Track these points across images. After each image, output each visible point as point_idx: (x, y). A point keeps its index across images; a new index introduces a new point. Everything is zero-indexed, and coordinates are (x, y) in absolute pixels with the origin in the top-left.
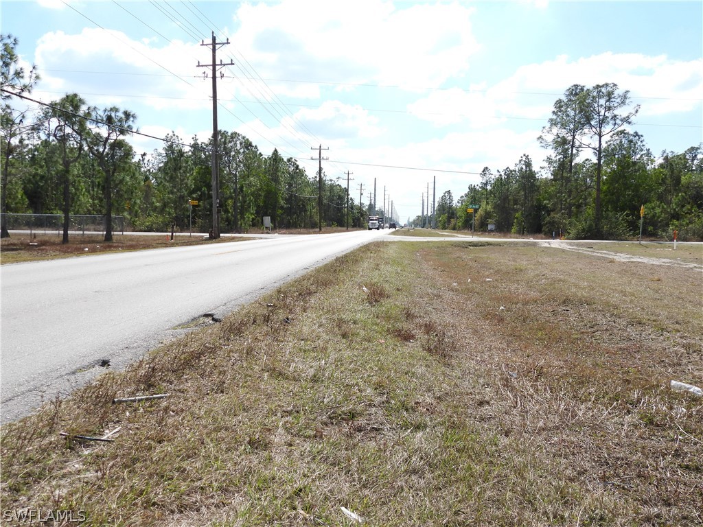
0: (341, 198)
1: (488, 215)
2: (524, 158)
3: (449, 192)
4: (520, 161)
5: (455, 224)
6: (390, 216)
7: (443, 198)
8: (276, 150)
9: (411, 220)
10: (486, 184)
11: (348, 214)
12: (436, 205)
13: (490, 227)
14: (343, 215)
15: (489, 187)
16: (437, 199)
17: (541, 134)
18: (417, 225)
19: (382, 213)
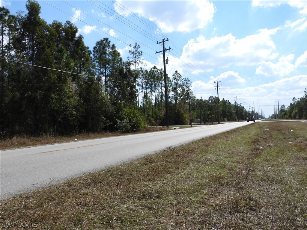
0: (242, 110)
1: (296, 113)
2: (305, 95)
3: (283, 105)
4: (304, 96)
5: (286, 117)
6: (261, 115)
7: (282, 107)
8: (224, 99)
9: (270, 116)
10: (295, 103)
11: (245, 116)
12: (279, 110)
13: (297, 117)
14: (243, 116)
15: (295, 104)
16: (279, 108)
17: (305, 90)
18: (273, 118)
19: (257, 114)
